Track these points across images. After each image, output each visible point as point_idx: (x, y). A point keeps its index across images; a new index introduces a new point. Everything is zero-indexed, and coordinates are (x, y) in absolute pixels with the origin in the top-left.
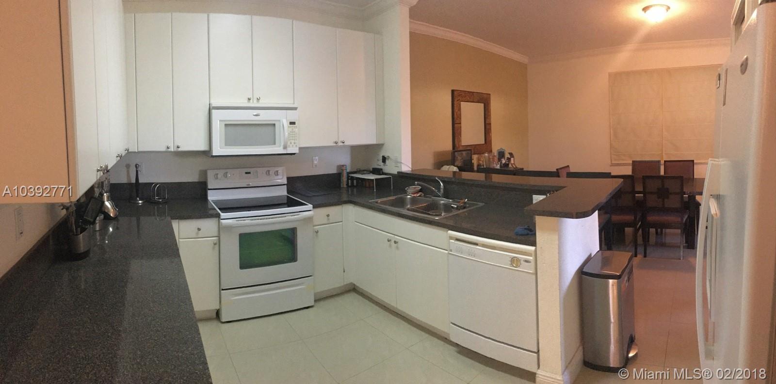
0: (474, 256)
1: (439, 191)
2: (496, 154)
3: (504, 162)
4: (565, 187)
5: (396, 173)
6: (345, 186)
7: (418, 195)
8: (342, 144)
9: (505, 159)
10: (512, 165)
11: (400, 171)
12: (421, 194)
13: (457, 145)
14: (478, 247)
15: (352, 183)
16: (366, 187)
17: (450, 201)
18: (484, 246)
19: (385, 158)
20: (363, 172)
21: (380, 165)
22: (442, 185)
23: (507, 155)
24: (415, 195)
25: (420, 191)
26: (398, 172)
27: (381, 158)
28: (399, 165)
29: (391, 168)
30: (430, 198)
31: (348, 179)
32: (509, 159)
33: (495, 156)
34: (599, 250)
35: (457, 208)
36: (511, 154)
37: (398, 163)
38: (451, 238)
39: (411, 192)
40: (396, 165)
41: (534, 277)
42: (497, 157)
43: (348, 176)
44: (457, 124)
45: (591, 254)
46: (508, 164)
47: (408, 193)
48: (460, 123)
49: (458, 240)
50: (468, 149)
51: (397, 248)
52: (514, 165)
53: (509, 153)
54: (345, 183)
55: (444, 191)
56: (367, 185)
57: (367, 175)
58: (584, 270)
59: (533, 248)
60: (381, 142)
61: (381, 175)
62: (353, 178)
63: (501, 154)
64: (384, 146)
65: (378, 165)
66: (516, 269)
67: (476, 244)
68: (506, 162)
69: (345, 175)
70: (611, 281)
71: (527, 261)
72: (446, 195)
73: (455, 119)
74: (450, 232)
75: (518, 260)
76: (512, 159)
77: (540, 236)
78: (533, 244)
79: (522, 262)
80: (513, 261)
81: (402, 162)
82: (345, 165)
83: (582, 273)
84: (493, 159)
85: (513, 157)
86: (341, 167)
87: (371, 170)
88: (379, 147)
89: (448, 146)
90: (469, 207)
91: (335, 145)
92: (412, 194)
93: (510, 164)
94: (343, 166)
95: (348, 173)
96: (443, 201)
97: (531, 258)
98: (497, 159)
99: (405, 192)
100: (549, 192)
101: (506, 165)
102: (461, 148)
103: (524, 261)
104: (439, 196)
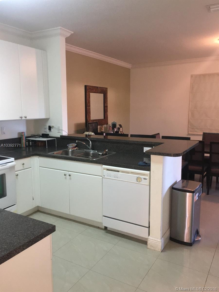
0: (117, 178)
1: (89, 146)
2: (111, 125)
3: (116, 130)
4: (164, 143)
5: (60, 137)
6: (25, 146)
7: (76, 149)
8: (25, 118)
9: (116, 129)
10: (121, 133)
11: (61, 135)
12: (77, 148)
13: (88, 120)
14: (119, 173)
15: (29, 144)
16: (39, 146)
17: (96, 152)
18: (123, 172)
19: (51, 127)
20: (35, 137)
21: (47, 132)
22: (91, 142)
23: (118, 126)
24: (74, 149)
25: (76, 146)
26: (61, 136)
27: (48, 127)
28: (60, 131)
29: (55, 134)
30: (84, 150)
31: (26, 142)
32: (119, 129)
33: (110, 127)
34: (181, 179)
35: (102, 155)
36: (120, 125)
37: (59, 130)
38: (104, 169)
39: (71, 147)
40: (58, 132)
41: (148, 187)
42: (112, 127)
43: (26, 140)
44: (88, 106)
45: (176, 181)
46: (118, 132)
47: (69, 148)
48: (90, 106)
49: (108, 170)
50: (94, 122)
51: (70, 179)
52: (122, 132)
53: (119, 125)
54: (25, 144)
55: (92, 146)
56: (40, 145)
57: (38, 138)
58: (173, 187)
59: (148, 172)
60: (48, 117)
61: (48, 138)
62: (29, 141)
63: (114, 126)
64: (50, 119)
65: (45, 132)
66: (139, 183)
67: (118, 171)
68: (117, 130)
69: (24, 138)
70: (188, 194)
71: (145, 179)
72: (93, 149)
73: (87, 103)
74: (104, 166)
75: (141, 178)
76: (121, 128)
77: (153, 166)
78: (149, 170)
79: (142, 179)
80: (137, 178)
81: (63, 130)
82: (24, 132)
83: (173, 188)
84: (110, 128)
85: (122, 127)
86: (21, 134)
87: (41, 135)
88: (46, 120)
89: (82, 120)
90: (108, 154)
91: (20, 119)
92: (72, 148)
93: (120, 132)
94: (22, 133)
95: (27, 137)
96: (92, 152)
97: (148, 177)
98: (112, 129)
99: (67, 147)
100: (154, 145)
101: (117, 132)
102: (90, 122)
103: (143, 179)
104: (89, 149)
